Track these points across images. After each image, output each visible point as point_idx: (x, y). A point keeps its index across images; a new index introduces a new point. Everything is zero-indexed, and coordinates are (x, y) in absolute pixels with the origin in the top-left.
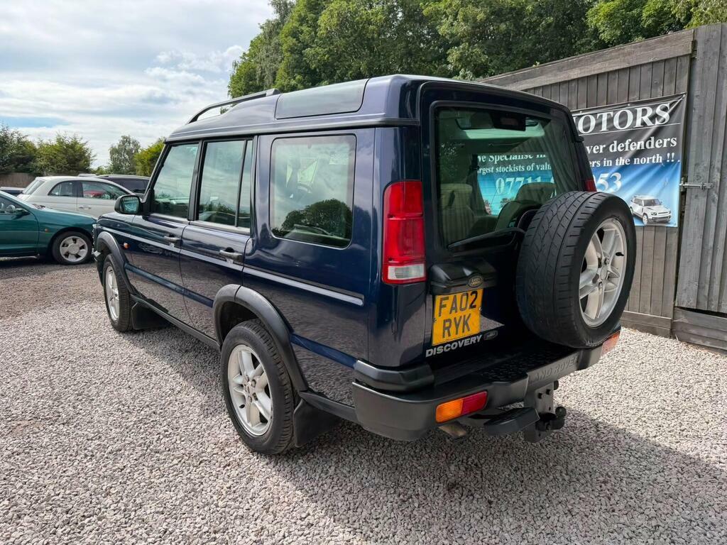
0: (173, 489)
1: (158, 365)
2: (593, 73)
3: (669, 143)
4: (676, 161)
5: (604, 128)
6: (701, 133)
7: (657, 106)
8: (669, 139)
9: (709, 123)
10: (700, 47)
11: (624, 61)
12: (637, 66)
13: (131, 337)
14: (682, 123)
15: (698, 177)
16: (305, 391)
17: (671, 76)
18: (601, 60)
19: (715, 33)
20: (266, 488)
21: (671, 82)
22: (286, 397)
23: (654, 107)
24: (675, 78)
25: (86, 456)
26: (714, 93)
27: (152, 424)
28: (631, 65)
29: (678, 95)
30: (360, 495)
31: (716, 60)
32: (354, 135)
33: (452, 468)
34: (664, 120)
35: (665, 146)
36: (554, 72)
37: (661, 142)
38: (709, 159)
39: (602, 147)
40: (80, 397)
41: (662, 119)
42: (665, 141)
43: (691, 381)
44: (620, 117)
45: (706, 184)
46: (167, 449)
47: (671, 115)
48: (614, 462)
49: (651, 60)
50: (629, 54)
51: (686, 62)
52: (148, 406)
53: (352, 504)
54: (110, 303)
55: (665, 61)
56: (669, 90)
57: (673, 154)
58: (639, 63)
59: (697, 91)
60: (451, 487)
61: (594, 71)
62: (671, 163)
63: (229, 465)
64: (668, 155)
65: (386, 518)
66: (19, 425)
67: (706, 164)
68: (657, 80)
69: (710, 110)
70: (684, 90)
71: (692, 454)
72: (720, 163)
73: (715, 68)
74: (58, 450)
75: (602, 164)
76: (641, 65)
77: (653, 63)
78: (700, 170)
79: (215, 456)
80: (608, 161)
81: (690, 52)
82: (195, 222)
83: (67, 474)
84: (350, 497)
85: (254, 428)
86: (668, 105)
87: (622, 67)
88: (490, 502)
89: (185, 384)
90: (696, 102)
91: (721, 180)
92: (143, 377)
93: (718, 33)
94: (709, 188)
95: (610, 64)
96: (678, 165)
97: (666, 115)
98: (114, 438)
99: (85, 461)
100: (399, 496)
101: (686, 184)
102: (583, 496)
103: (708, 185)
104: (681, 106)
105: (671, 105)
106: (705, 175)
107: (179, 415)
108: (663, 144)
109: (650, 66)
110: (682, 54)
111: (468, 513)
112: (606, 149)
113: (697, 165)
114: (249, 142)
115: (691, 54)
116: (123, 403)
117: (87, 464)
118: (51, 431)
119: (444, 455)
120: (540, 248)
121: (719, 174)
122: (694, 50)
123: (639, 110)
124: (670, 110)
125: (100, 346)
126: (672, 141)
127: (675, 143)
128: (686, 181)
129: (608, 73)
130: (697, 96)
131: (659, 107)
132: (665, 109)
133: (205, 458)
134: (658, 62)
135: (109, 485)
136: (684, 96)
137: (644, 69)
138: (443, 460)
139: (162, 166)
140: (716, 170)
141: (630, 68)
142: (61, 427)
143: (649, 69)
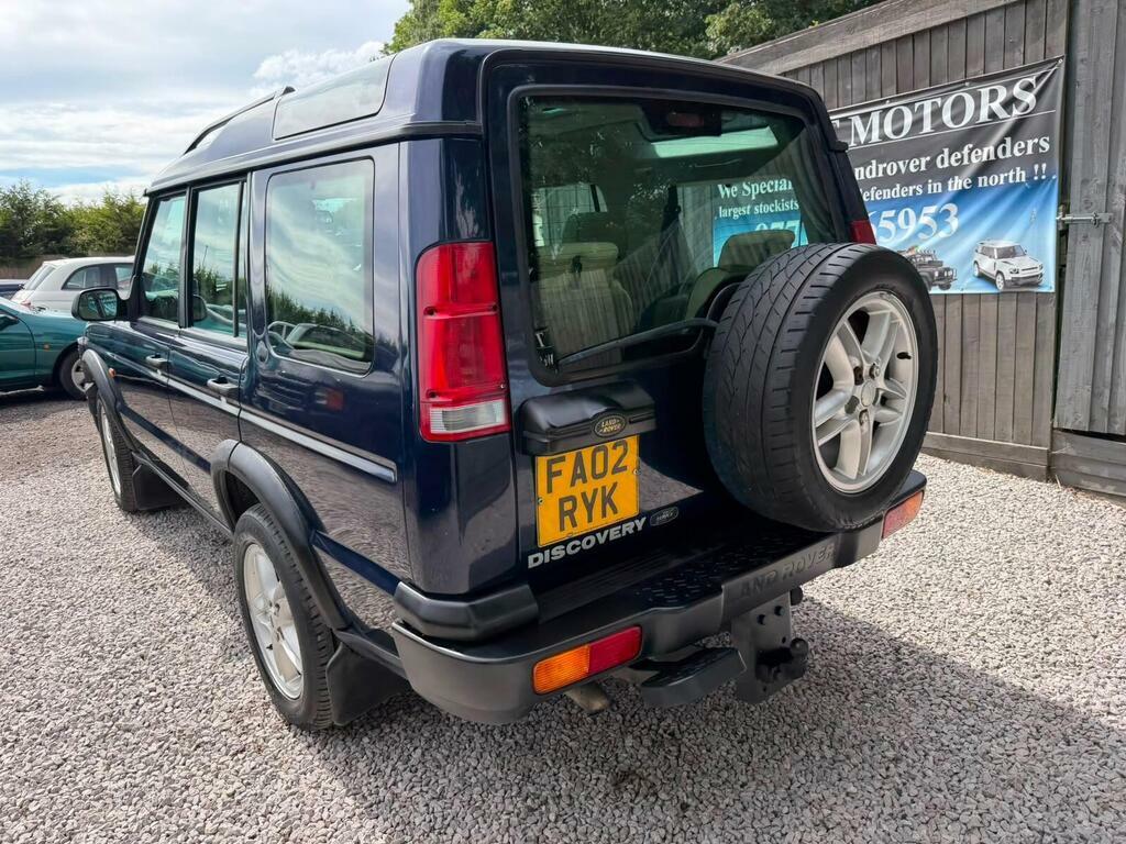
1: (172, 569)
2: (905, 32)
3: (1036, 146)
4: (1049, 178)
5: (927, 127)
6: (1090, 120)
8: (1036, 140)
9: (1104, 107)
11: (957, 7)
12: (976, 14)
14: (1058, 111)
15: (1088, 205)
16: (344, 630)
17: (1037, 29)
18: (917, 8)
20: (294, 794)
21: (1036, 39)
23: (1009, 86)
24: (1045, 30)
26: (1111, 52)
27: (133, 677)
28: (968, 14)
29: (1050, 62)
32: (370, 158)
34: (1028, 107)
35: (1030, 151)
36: (842, 35)
37: (1023, 146)
38: (1105, 171)
39: (924, 160)
40: (27, 633)
41: (1023, 106)
42: (1030, 143)
43: (1075, 559)
44: (954, 105)
45: (1101, 215)
46: (147, 724)
47: (1038, 96)
48: (917, 720)
52: (135, 644)
55: (1028, 2)
56: (1035, 52)
57: (1044, 166)
58: (981, 9)
59: (1081, 53)
60: (622, 779)
61: (907, 27)
62: (1040, 181)
63: (243, 751)
64: (1036, 167)
67: (1101, 179)
68: (1014, 36)
69: (1105, 82)
70: (1060, 51)
71: (1059, 699)
73: (1112, 6)
75: (925, 191)
76: (986, 13)
77: (1005, 7)
78: (1092, 188)
79: (223, 733)
80: (935, 185)
82: (187, 330)
85: (287, 686)
86: (1032, 80)
87: (953, 18)
88: (685, 807)
89: (207, 601)
90: (1081, 71)
94: (1106, 220)
95: (932, 14)
96: (1053, 184)
97: (1029, 98)
98: (62, 707)
100: (526, 800)
101: (1068, 218)
102: (852, 789)
103: (1104, 217)
104: (1054, 80)
105: (1038, 80)
106: (1101, 199)
107: (182, 658)
108: (1026, 149)
109: (1000, 13)
111: (641, 830)
112: (932, 164)
113: (1085, 182)
114: (245, 183)
116: (96, 640)
120: (737, 355)
121: (1122, 197)
123: (985, 92)
124: (1037, 88)
126: (1042, 143)
127: (1047, 146)
128: (1067, 212)
129: (931, 30)
130: (1082, 61)
131: (1018, 84)
132: (1028, 88)
133: (205, 739)
134: (1014, 4)
135: (29, 796)
136: (1060, 61)
137: (991, 19)
138: (616, 727)
140: (1118, 190)
141: (967, 19)
143: (999, 20)
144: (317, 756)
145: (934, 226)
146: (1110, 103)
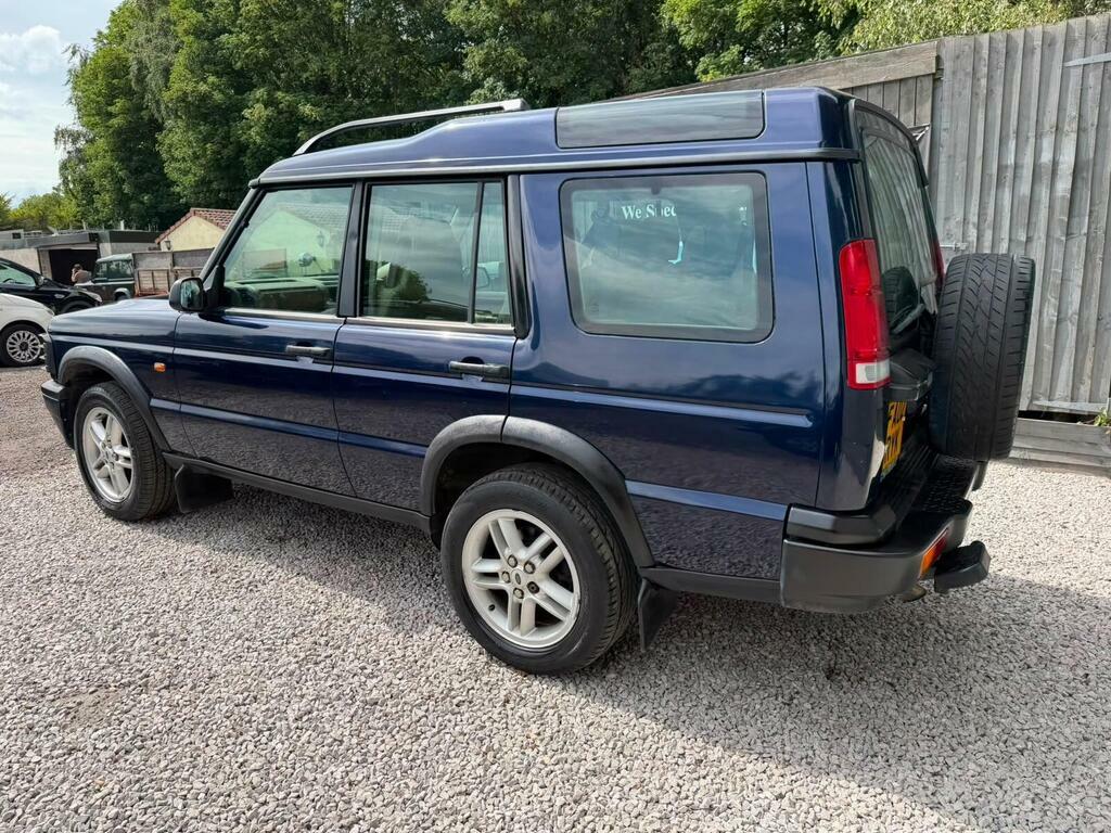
0: (452, 754)
1: (255, 567)
6: (951, 176)
9: (961, 165)
10: (947, 65)
11: (845, 79)
12: (864, 86)
13: (156, 528)
15: (948, 237)
16: (654, 567)
17: (908, 103)
18: (811, 76)
19: (967, 47)
21: (909, 109)
22: (612, 580)
24: (914, 104)
25: (260, 732)
26: (967, 125)
27: (328, 661)
28: (854, 85)
29: (919, 128)
30: (728, 708)
31: (969, 83)
32: (764, 175)
33: (813, 649)
38: (962, 212)
45: (959, 245)
46: (388, 696)
48: (985, 609)
49: (882, 80)
50: (852, 69)
51: (928, 84)
52: (294, 635)
53: (726, 722)
55: (901, 80)
56: (907, 120)
58: (865, 83)
59: (944, 122)
60: (831, 673)
63: (508, 702)
65: (786, 731)
66: (80, 703)
67: (960, 217)
68: (890, 107)
69: (962, 150)
70: (926, 122)
72: (976, 217)
73: (967, 92)
74: (198, 731)
76: (868, 86)
77: (884, 83)
78: (952, 223)
79: (471, 692)
81: (934, 71)
83: (253, 767)
84: (716, 713)
85: (525, 638)
88: (892, 685)
89: (328, 591)
90: (944, 136)
91: (978, 239)
92: (244, 590)
93: (970, 47)
95: (824, 81)
98: (282, 695)
99: (264, 740)
100: (777, 698)
103: (962, 247)
104: (923, 141)
106: (958, 233)
107: (361, 640)
109: (880, 87)
110: (922, 73)
111: (877, 703)
113: (947, 219)
115: (934, 74)
117: (273, 744)
118: (153, 704)
119: (789, 634)
120: (972, 331)
121: (975, 231)
122: (939, 68)
130: (945, 130)
133: (460, 698)
134: (890, 82)
136: (927, 128)
137: (872, 91)
138: (793, 640)
140: (971, 226)
142: (164, 693)
143: (879, 92)
144: (579, 695)
146: (965, 163)
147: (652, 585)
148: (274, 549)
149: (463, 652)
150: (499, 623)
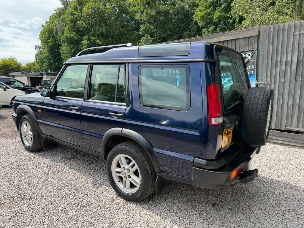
0: (101, 223)
1: (61, 166)
2: (222, 40)
3: (251, 67)
4: (254, 74)
6: (263, 64)
7: (246, 53)
8: (251, 66)
9: (265, 60)
10: (262, 33)
11: (234, 37)
12: (238, 39)
13: (38, 154)
14: (256, 60)
15: (262, 80)
16: (160, 172)
17: (251, 43)
18: (225, 36)
19: (267, 29)
20: (142, 216)
21: (251, 45)
22: (149, 175)
23: (245, 54)
24: (253, 44)
25: (50, 213)
26: (267, 50)
27: (74, 194)
29: (254, 50)
30: (182, 214)
31: (267, 38)
32: (188, 65)
33: (210, 197)
34: (249, 59)
35: (250, 68)
36: (207, 39)
37: (248, 67)
38: (266, 73)
40: (31, 185)
41: (248, 59)
42: (250, 66)
45: (265, 83)
46: (88, 205)
47: (252, 57)
49: (244, 37)
50: (236, 34)
51: (256, 38)
52: (67, 186)
53: (181, 218)
54: (24, 138)
55: (249, 37)
56: (251, 48)
57: (253, 71)
59: (261, 49)
60: (214, 205)
61: (222, 39)
62: (252, 75)
63: (120, 208)
64: (251, 71)
65: (197, 222)
66: (5, 202)
67: (265, 75)
68: (246, 44)
69: (266, 56)
70: (256, 48)
71: (285, 181)
72: (270, 75)
73: (267, 41)
74: (34, 212)
76: (240, 39)
77: (244, 38)
78: (263, 77)
79: (111, 205)
81: (258, 35)
82: (88, 100)
83: (46, 223)
84: (178, 215)
85: (127, 191)
86: (250, 54)
87: (233, 39)
88: (231, 209)
89: (79, 174)
90: (261, 53)
91: (270, 81)
92: (56, 172)
93: (268, 29)
94: (266, 84)
95: (228, 37)
96: (255, 75)
97: (250, 57)
98: (59, 203)
99: (51, 216)
100: (196, 211)
101: (258, 82)
102: (260, 202)
103: (266, 83)
104: (255, 54)
105: (251, 54)
106: (265, 79)
107: (84, 188)
108: (249, 67)
109: (243, 39)
110: (255, 35)
111: (225, 215)
113: (261, 75)
114: (121, 66)
115: (258, 36)
116: (54, 185)
117: (53, 217)
118: (24, 204)
119: (204, 193)
121: (269, 79)
122: (259, 34)
124: (251, 55)
125: (25, 159)
126: (252, 67)
127: (253, 68)
128: (258, 81)
129: (228, 41)
130: (261, 51)
131: (247, 54)
132: (249, 55)
133: (107, 207)
134: (246, 38)
135: (70, 225)
136: (256, 50)
137: (241, 40)
139: (63, 74)
140: (268, 77)
141: (236, 39)
142: (28, 201)
143: (243, 40)
144: (140, 208)
145: (228, 82)
146: (266, 60)
147: (160, 177)
148: (67, 161)
149: (111, 193)
150: (120, 186)
